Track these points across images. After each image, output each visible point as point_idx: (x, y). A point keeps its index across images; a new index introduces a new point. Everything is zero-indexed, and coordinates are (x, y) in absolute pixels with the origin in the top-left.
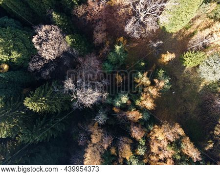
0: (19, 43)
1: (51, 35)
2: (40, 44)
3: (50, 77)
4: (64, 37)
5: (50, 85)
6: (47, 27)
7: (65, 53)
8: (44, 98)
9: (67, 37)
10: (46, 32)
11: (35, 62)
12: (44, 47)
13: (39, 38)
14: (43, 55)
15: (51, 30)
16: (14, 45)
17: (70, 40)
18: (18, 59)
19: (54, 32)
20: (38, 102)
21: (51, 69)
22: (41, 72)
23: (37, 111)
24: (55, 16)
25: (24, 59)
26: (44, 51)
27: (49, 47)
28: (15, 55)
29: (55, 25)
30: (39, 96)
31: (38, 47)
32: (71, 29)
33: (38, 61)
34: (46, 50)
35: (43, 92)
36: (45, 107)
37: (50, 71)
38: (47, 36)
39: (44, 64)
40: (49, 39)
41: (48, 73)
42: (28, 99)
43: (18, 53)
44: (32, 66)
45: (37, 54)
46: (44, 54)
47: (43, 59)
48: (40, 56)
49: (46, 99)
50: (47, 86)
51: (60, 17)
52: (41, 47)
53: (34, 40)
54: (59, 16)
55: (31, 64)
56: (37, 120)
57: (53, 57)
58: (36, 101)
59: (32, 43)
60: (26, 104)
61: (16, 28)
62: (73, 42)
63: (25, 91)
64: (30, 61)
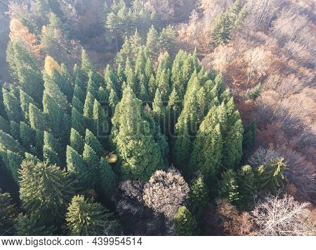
0: (146, 160)
1: (174, 187)
2: (157, 181)
3: (121, 214)
4: (182, 205)
5: (110, 219)
6: (181, 179)
7: (162, 215)
8: (89, 219)
9: (184, 208)
10: (175, 181)
11: (133, 185)
12: (156, 187)
13: (163, 177)
14: (146, 190)
15: (181, 185)
16: (142, 157)
17: (182, 214)
18: (129, 166)
19: (180, 189)
20: (82, 214)
21: (133, 209)
22: (124, 199)
23: (68, 219)
24: (200, 182)
25: (131, 173)
26: (151, 189)
27: (159, 192)
28: (131, 162)
29: (189, 186)
30: (91, 211)
31: (152, 180)
32: (197, 209)
33: (136, 188)
34: (154, 191)
35: (98, 213)
36: (75, 227)
37: (129, 210)
38: (171, 184)
39: (135, 198)
40: (169, 187)
41: (125, 207)
42: (82, 198)
43: (136, 164)
44: (127, 185)
45: (144, 184)
46: (148, 192)
47: (141, 192)
48: (143, 188)
49: (89, 221)
50: (107, 215)
51: (202, 188)
52: (154, 183)
53: (158, 173)
54: (201, 186)
55: (128, 182)
56: (53, 226)
57: (150, 203)
58: (83, 209)
59: (154, 172)
60: (75, 198)
61: (162, 151)
62: (182, 218)
63: (92, 192)
64: (132, 180)
